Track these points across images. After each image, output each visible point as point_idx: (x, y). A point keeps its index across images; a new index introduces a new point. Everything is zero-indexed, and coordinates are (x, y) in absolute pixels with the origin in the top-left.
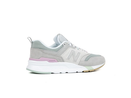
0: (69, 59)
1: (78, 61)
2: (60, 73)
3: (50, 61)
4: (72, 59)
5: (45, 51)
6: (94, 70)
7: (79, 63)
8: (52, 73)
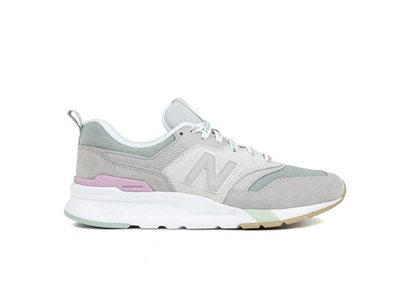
0: (188, 181)
1: (224, 189)
2: (161, 227)
3: (125, 188)
4: (200, 181)
5: (112, 156)
6: (280, 225)
7: (225, 196)
8: (132, 227)
